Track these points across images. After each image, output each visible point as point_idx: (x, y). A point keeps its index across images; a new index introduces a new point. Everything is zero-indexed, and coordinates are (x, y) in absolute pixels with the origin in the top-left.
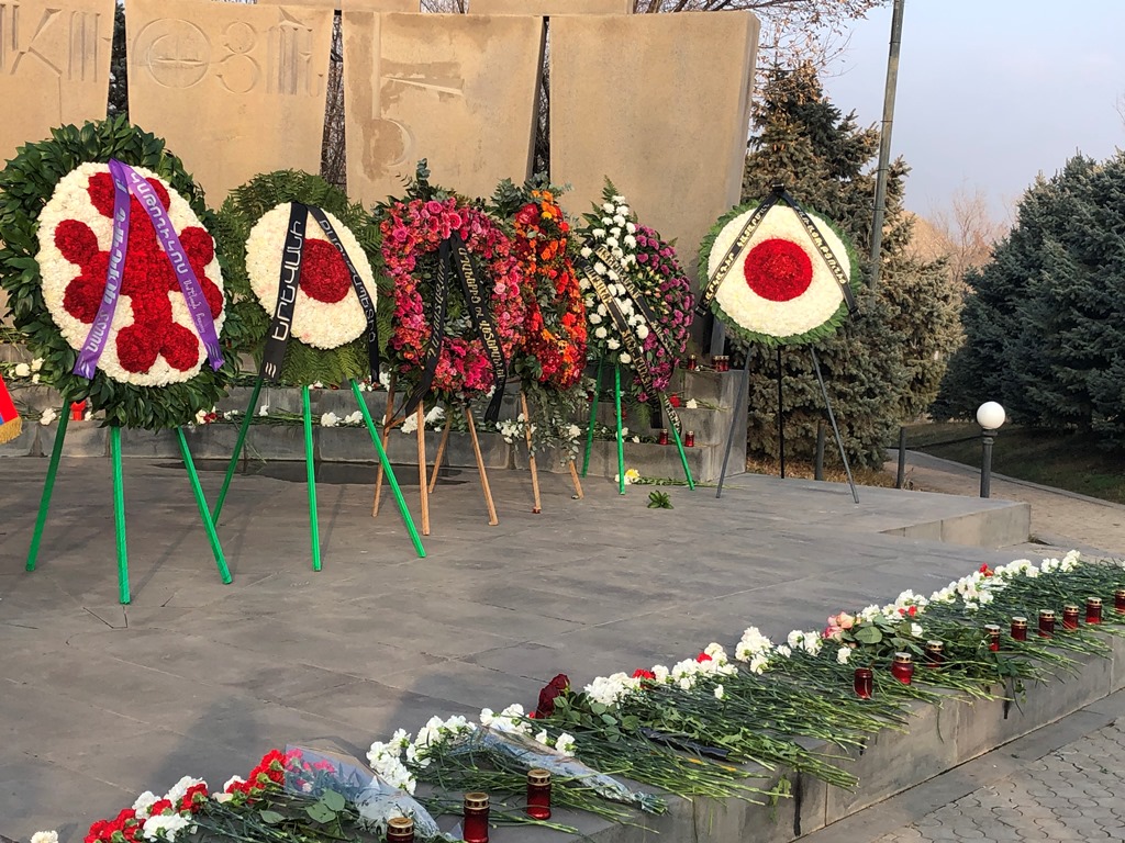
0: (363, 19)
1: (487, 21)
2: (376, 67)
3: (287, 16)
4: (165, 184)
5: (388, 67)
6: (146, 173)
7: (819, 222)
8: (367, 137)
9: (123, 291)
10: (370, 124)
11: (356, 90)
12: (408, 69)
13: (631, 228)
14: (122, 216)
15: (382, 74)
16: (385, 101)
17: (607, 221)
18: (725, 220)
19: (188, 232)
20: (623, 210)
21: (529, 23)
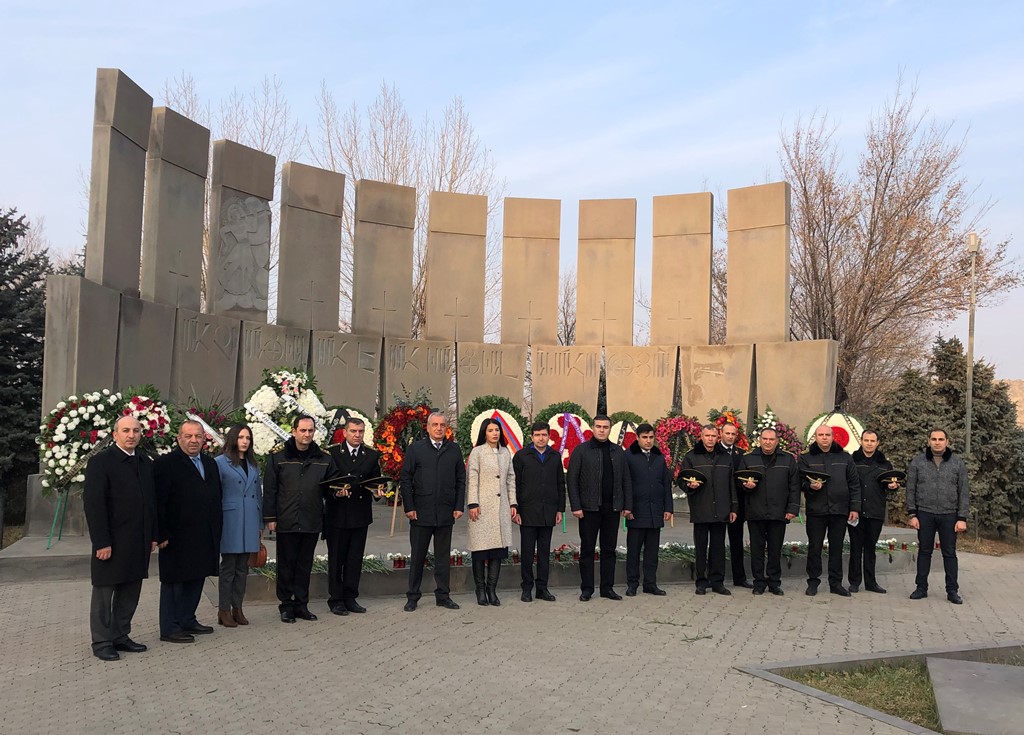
0: (688, 349)
1: (733, 347)
2: (692, 366)
3: (660, 349)
4: (580, 418)
5: (697, 365)
6: (574, 415)
7: (853, 420)
8: (689, 391)
9: (565, 448)
10: (690, 387)
11: (685, 374)
12: (703, 366)
13: (774, 423)
14: (566, 428)
15: (695, 367)
16: (696, 379)
17: (764, 421)
18: (815, 420)
19: (586, 431)
20: (771, 417)
21: (749, 346)
